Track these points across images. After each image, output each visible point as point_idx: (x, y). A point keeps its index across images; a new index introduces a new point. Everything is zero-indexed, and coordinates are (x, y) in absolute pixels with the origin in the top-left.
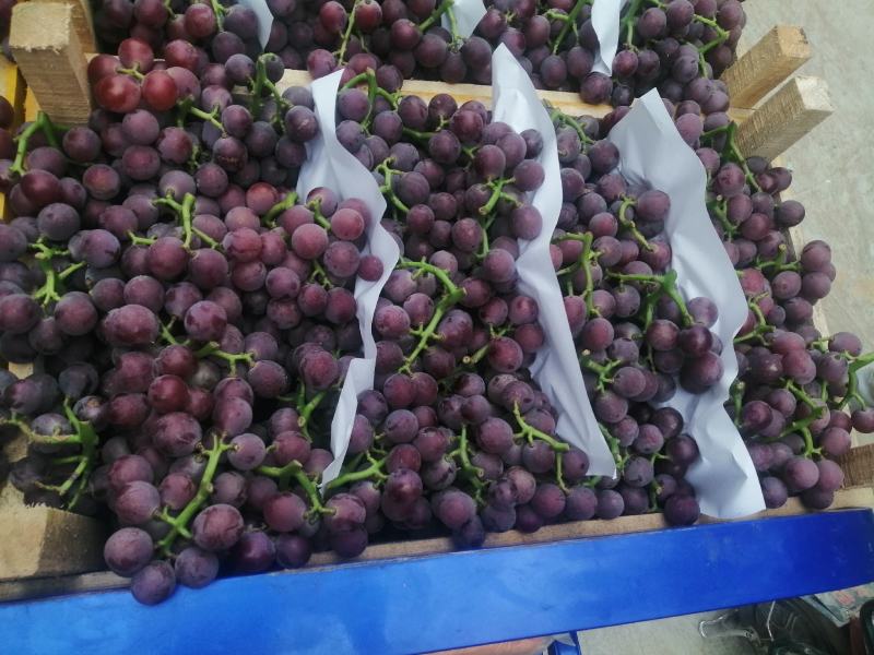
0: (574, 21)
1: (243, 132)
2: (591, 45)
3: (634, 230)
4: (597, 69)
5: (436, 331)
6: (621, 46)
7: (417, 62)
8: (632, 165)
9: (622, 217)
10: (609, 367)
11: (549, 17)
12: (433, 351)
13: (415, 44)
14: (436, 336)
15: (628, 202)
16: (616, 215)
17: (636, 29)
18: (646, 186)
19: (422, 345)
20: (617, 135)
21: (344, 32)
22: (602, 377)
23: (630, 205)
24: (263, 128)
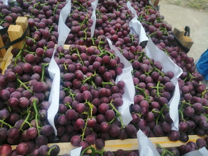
0: (162, 113)
2: (170, 122)
4: (173, 129)
6: (180, 121)
11: (153, 112)
13: (108, 131)
21: (84, 129)
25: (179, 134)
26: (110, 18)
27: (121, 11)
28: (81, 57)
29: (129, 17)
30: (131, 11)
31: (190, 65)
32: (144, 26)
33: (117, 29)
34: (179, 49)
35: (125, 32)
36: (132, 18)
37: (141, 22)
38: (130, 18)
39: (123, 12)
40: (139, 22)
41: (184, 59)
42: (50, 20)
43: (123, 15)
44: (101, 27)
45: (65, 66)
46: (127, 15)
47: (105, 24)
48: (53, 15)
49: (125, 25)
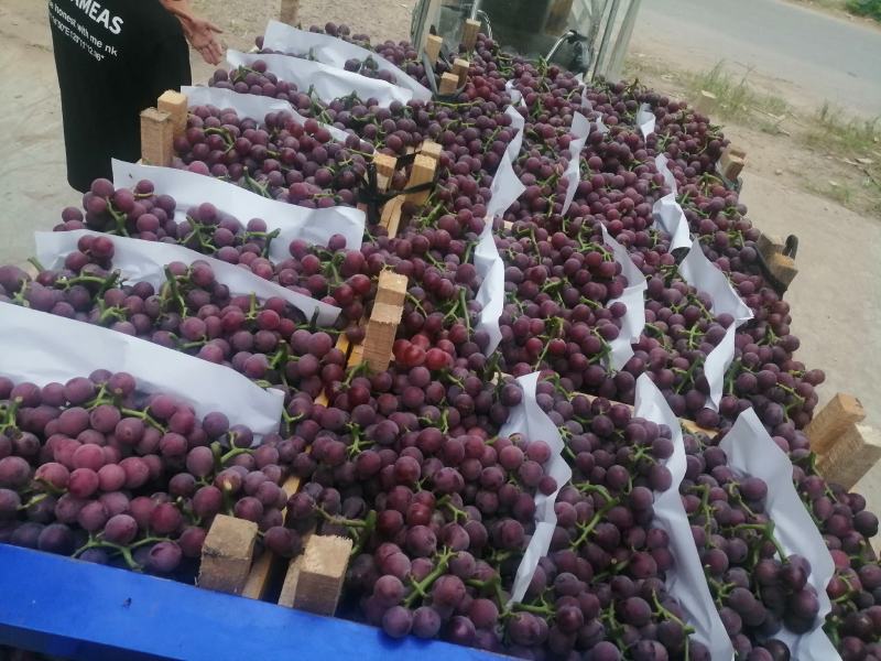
0: (691, 375)
1: (475, 393)
3: (740, 501)
5: (595, 528)
6: (725, 394)
7: (584, 380)
8: (737, 463)
9: (731, 491)
10: (725, 587)
11: (674, 371)
13: (583, 369)
14: (595, 532)
15: (734, 483)
16: (727, 491)
17: (735, 385)
18: (747, 476)
19: (584, 536)
20: (724, 445)
21: (540, 356)
22: (720, 592)
23: (737, 486)
24: (486, 395)
25: (718, 416)
26: (610, 184)
27: (639, 173)
28: (539, 246)
29: (658, 191)
30: (663, 178)
31: (777, 317)
32: (689, 217)
33: (625, 211)
34: (762, 282)
35: (641, 220)
36: (662, 194)
37: (683, 207)
38: (657, 194)
39: (644, 177)
40: (678, 206)
41: (768, 303)
43: (643, 183)
44: (586, 198)
45: (511, 253)
46: (651, 185)
47: (594, 195)
48: (482, 152)
49: (643, 206)
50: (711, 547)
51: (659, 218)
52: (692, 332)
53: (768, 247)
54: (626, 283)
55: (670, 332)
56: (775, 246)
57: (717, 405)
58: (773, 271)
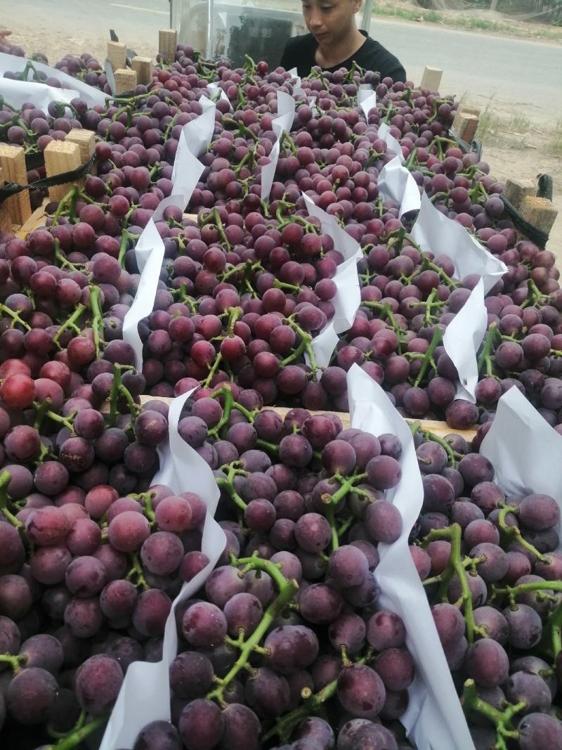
0: (430, 357)
2: (450, 374)
3: (520, 537)
4: (458, 397)
6: (482, 375)
7: (278, 387)
8: (508, 474)
9: (502, 523)
10: (508, 714)
11: (408, 357)
12: (258, 674)
14: (260, 650)
15: (507, 508)
16: (496, 522)
17: (494, 362)
18: (526, 492)
19: (242, 662)
20: (486, 449)
21: (212, 365)
22: (501, 727)
23: (510, 512)
24: (112, 434)
25: (476, 409)
26: (322, 160)
27: (357, 145)
28: (227, 233)
29: (378, 158)
30: (385, 145)
31: (541, 271)
32: (420, 182)
33: (338, 181)
34: (515, 233)
35: (361, 190)
36: (385, 160)
37: (411, 170)
38: (380, 163)
39: (364, 146)
40: (405, 170)
41: (526, 258)
42: (154, 151)
43: (362, 152)
44: (294, 179)
45: (181, 241)
46: (371, 153)
47: (304, 172)
48: (161, 142)
49: (361, 174)
50: (478, 636)
51: (385, 189)
52: (429, 303)
53: (517, 192)
54: (340, 259)
55: (401, 310)
56: (525, 189)
57: (472, 392)
58: (526, 218)
